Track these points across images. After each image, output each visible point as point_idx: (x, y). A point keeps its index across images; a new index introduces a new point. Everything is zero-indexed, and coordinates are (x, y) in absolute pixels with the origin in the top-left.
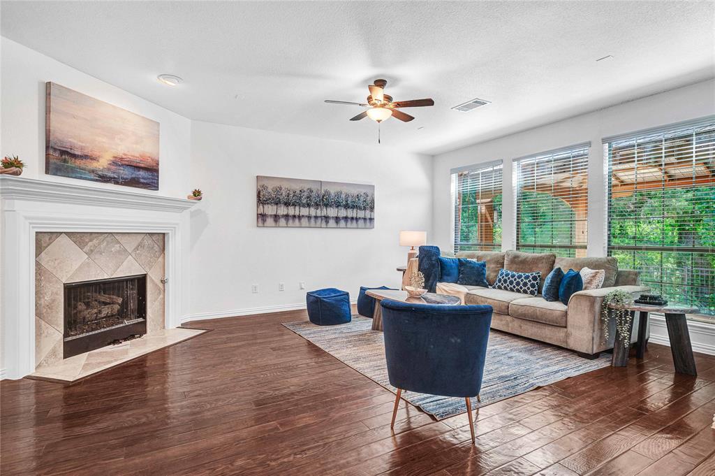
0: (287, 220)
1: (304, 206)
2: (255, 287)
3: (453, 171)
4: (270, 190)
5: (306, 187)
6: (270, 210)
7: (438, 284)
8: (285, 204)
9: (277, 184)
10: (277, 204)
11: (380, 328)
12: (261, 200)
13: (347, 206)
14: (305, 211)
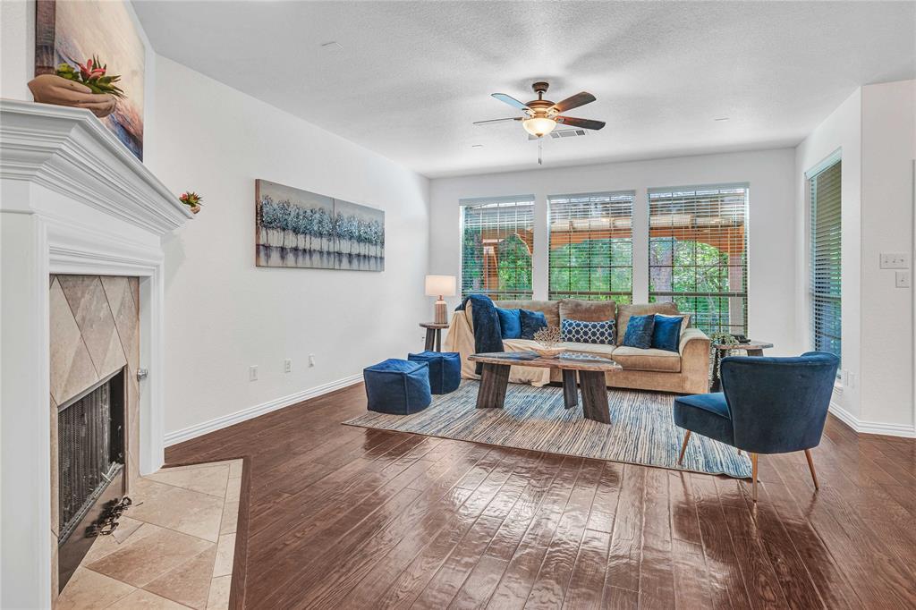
0: (296, 256)
1: (315, 236)
2: (254, 370)
3: (461, 202)
4: (276, 206)
5: (318, 205)
6: (275, 238)
7: (503, 341)
8: (294, 231)
9: (285, 197)
10: (284, 230)
11: (490, 404)
12: (263, 220)
13: (360, 239)
14: (316, 243)
